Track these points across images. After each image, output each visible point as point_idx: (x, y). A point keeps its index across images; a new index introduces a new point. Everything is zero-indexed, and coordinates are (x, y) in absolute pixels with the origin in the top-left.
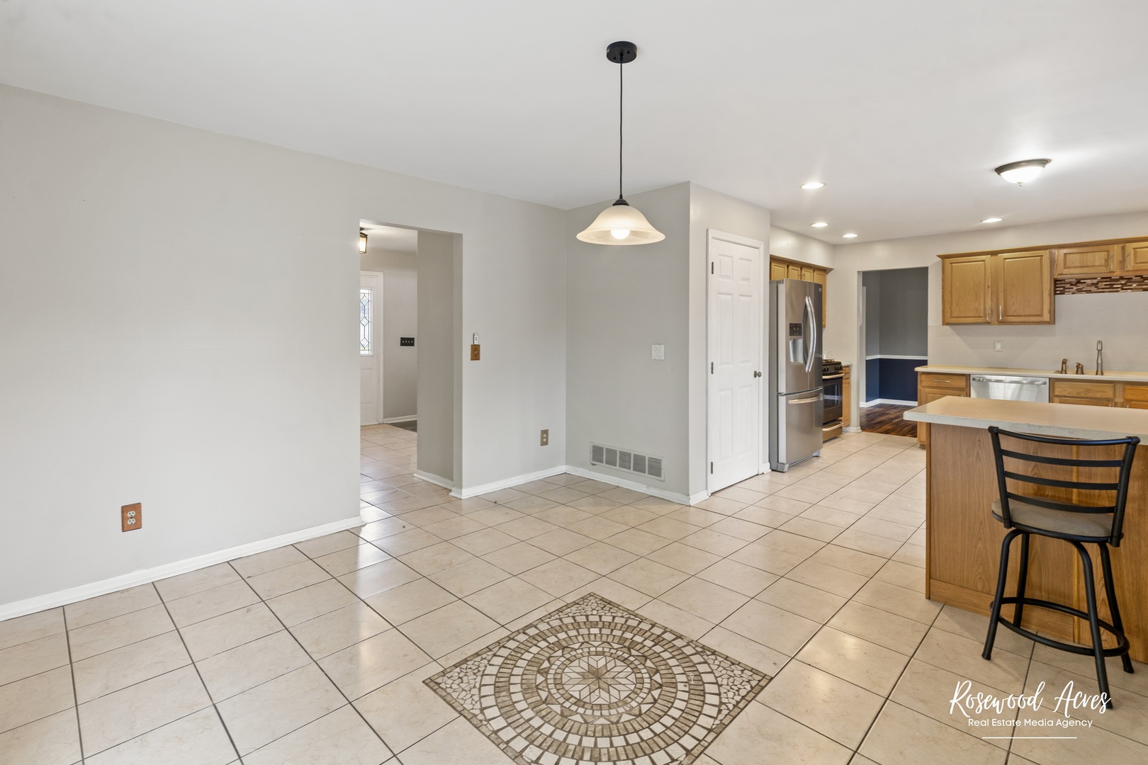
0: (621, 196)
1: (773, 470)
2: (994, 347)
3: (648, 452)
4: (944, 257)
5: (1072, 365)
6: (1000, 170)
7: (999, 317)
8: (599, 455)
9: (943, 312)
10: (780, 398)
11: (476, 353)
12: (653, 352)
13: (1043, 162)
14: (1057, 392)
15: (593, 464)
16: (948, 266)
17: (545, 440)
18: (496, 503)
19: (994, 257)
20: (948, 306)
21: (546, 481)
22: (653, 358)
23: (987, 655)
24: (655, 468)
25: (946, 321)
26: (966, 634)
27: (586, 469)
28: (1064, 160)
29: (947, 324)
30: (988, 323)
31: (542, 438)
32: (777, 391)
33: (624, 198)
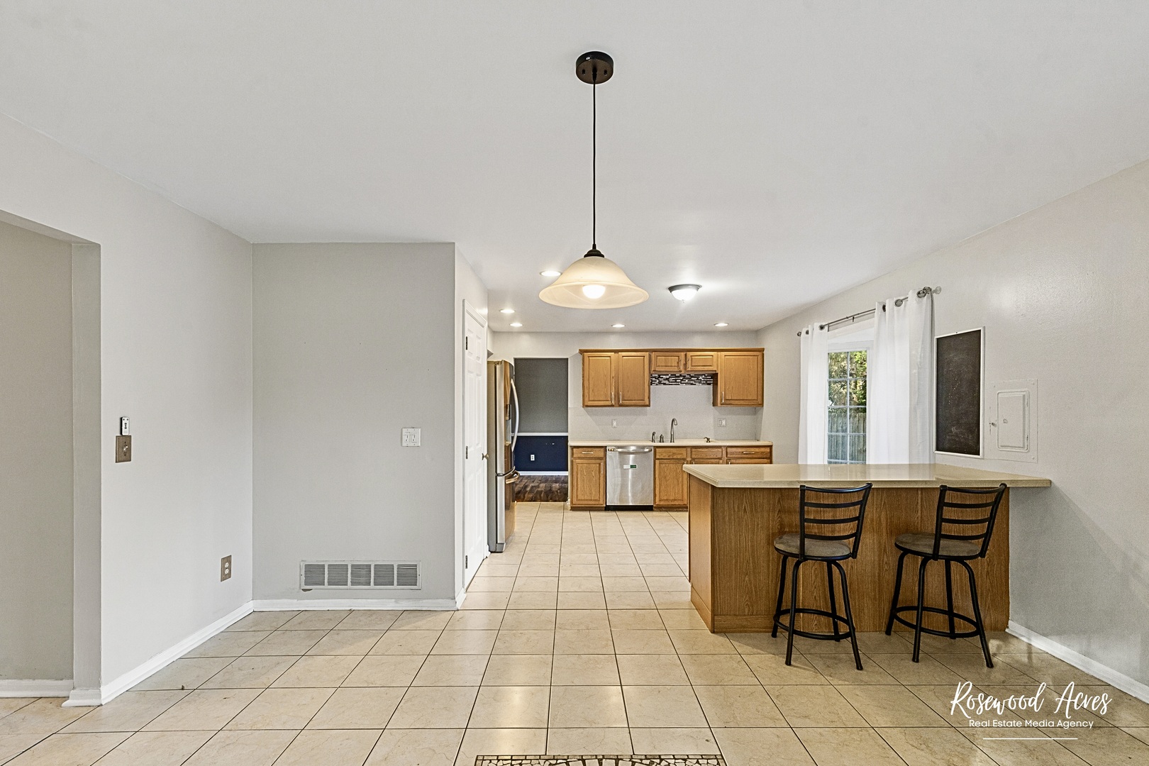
0: (594, 246)
1: (492, 552)
2: (612, 424)
3: (395, 559)
4: (582, 352)
5: (657, 436)
6: (671, 289)
7: (619, 401)
8: (313, 575)
9: (583, 396)
10: (498, 478)
11: (124, 450)
12: (405, 438)
13: (698, 287)
14: (657, 457)
15: (304, 590)
16: (586, 359)
17: (227, 571)
18: (183, 689)
19: (617, 355)
20: (586, 391)
21: (231, 632)
22: (404, 444)
23: (788, 663)
24: (408, 576)
25: (586, 404)
26: (762, 652)
27: (294, 599)
28: (711, 287)
29: (587, 406)
30: (612, 406)
31: (223, 569)
32: (496, 472)
33: (597, 249)
